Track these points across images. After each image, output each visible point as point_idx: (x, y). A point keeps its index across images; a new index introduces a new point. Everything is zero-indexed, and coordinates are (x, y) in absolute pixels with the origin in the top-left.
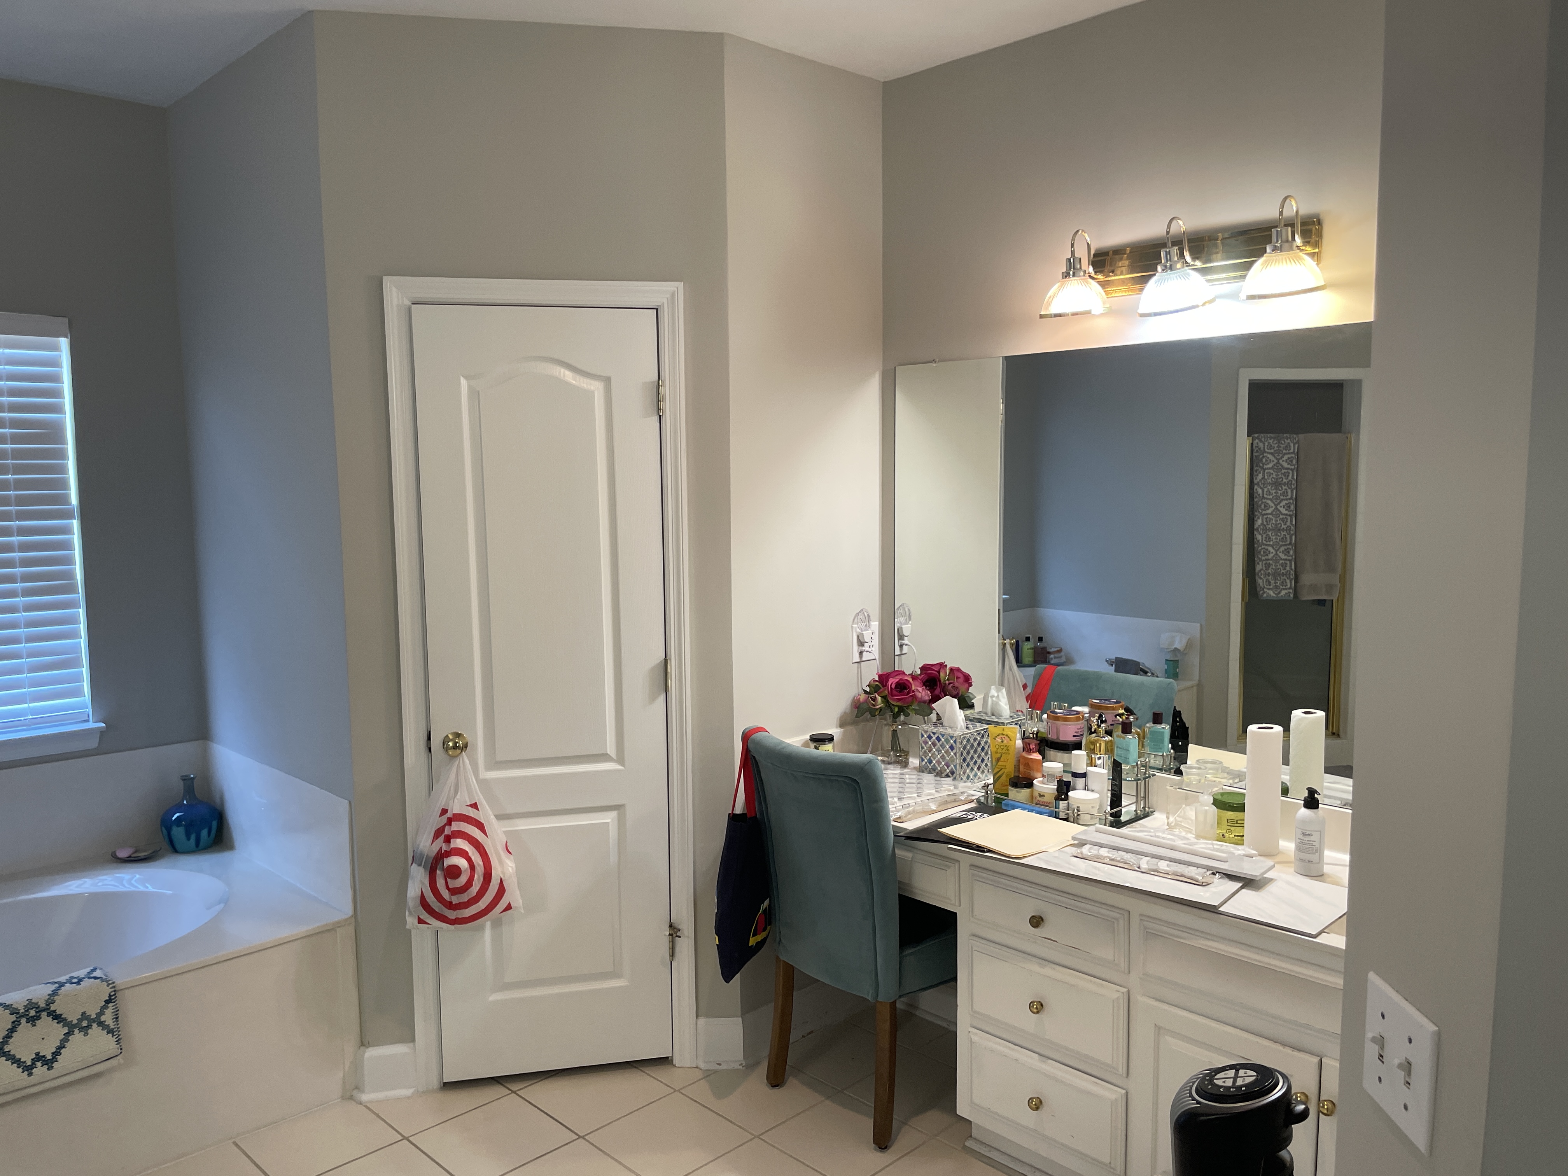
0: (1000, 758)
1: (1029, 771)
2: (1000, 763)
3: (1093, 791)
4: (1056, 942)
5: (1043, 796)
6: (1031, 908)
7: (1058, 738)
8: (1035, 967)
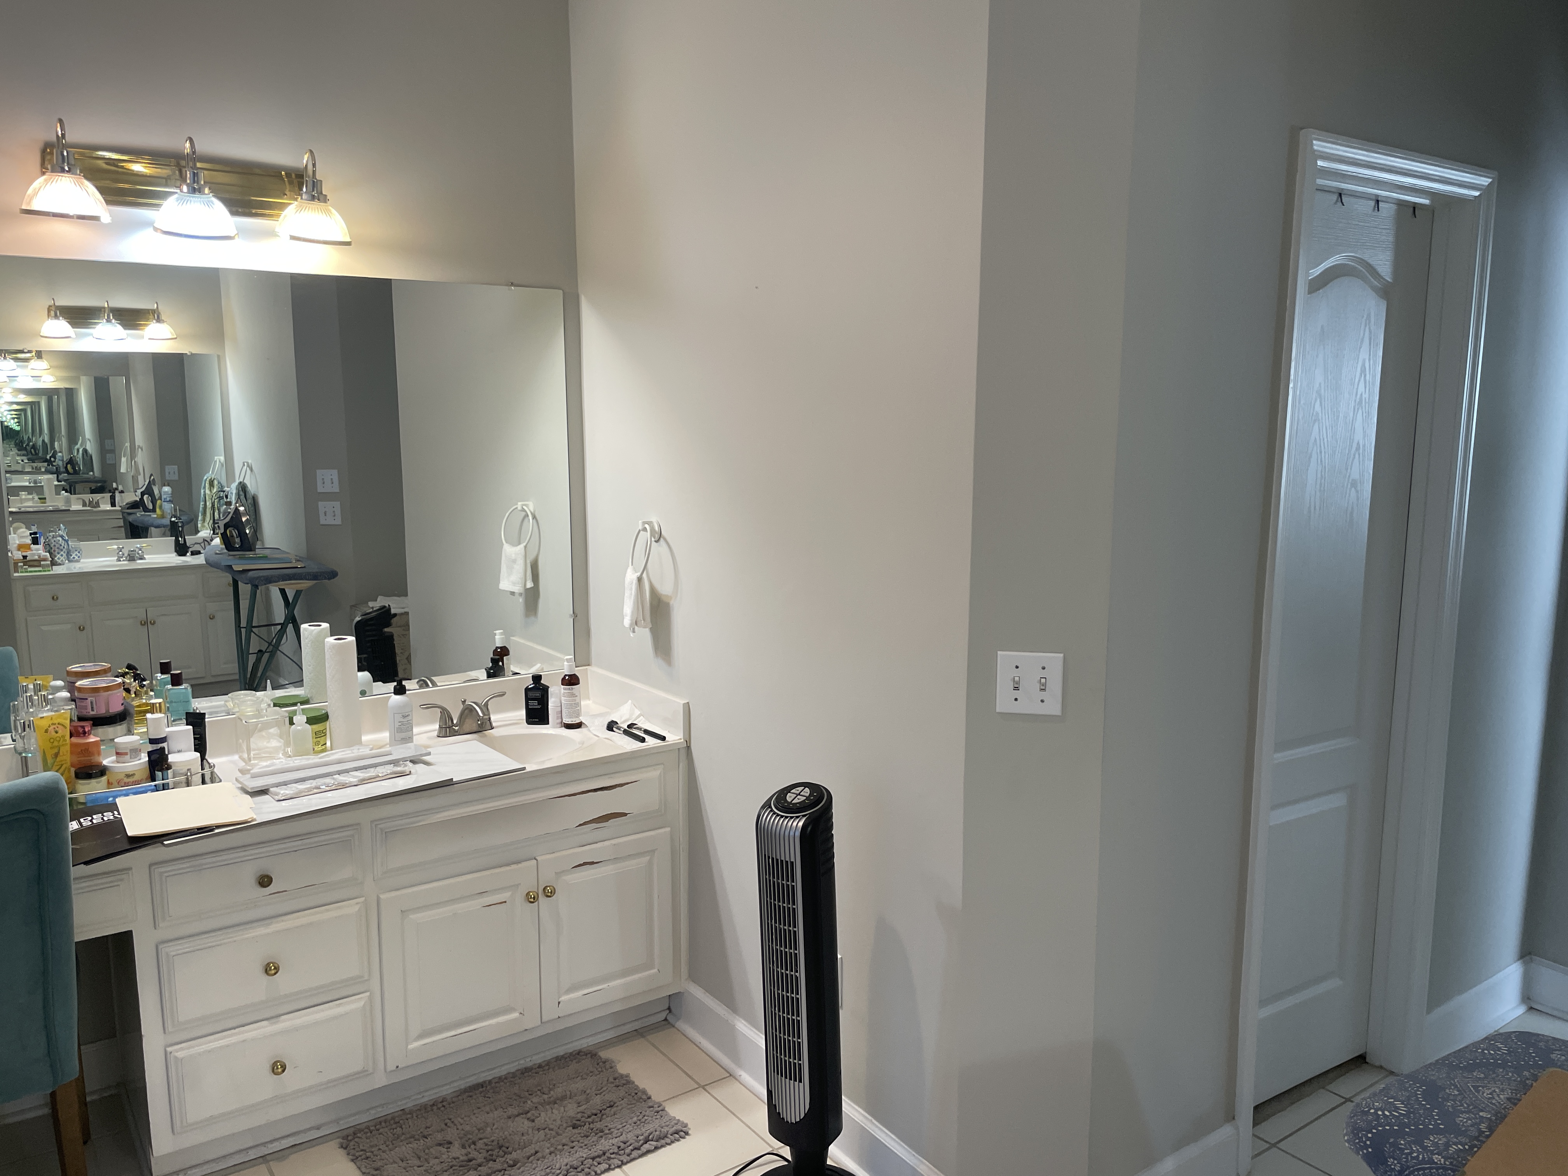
0: (59, 752)
1: (89, 758)
2: (58, 759)
3: (179, 751)
4: (286, 891)
5: (133, 775)
6: (249, 873)
7: (108, 711)
8: (261, 931)
